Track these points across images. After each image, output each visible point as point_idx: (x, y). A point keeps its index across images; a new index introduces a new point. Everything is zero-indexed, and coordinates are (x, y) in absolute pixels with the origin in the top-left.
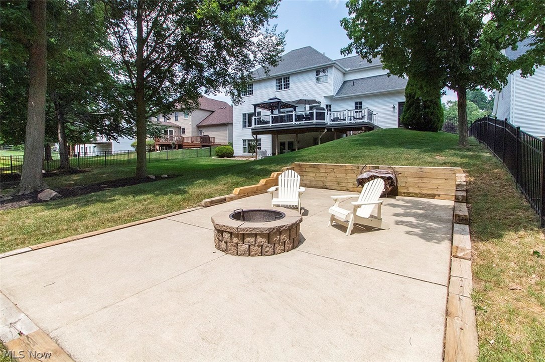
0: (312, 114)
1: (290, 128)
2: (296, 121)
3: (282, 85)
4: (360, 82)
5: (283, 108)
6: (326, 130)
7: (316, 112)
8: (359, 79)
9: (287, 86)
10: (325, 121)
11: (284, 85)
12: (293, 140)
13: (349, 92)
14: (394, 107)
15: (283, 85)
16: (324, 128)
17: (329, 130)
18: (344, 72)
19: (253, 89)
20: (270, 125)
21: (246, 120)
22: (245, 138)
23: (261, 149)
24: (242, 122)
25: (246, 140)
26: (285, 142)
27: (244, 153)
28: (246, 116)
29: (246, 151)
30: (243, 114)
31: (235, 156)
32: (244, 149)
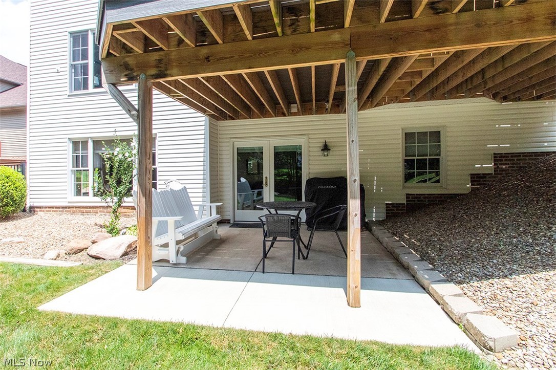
12: (299, 141)
21: (85, 57)
22: (79, 135)
23: (158, 178)
24: (68, 65)
25: (85, 143)
26: (261, 148)
27: (78, 192)
28: (85, 43)
29: (87, 186)
30: (71, 33)
31: (32, 210)
32: (78, 179)
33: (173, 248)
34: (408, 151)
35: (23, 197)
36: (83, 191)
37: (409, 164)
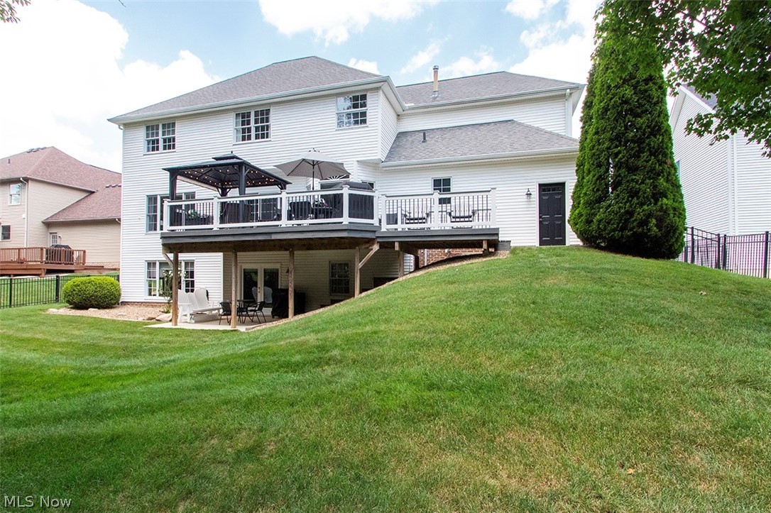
0: (337, 200)
1: (274, 237)
2: (290, 218)
3: (249, 130)
4: (438, 135)
5: (254, 186)
6: (376, 248)
7: (350, 195)
8: (433, 129)
9: (263, 133)
10: (375, 222)
11: (257, 129)
12: (277, 266)
13: (419, 155)
14: (529, 195)
15: (253, 130)
16: (370, 241)
17: (386, 245)
18: (400, 111)
19: (176, 135)
20: (216, 225)
21: (155, 211)
22: (151, 258)
23: (195, 286)
24: (145, 215)
25: (155, 264)
26: (257, 269)
27: (150, 294)
28: (156, 202)
29: (155, 290)
30: (147, 196)
31: (124, 303)
32: (150, 286)
33: (189, 316)
34: (333, 274)
35: (120, 295)
36: (152, 294)
37: (332, 282)
